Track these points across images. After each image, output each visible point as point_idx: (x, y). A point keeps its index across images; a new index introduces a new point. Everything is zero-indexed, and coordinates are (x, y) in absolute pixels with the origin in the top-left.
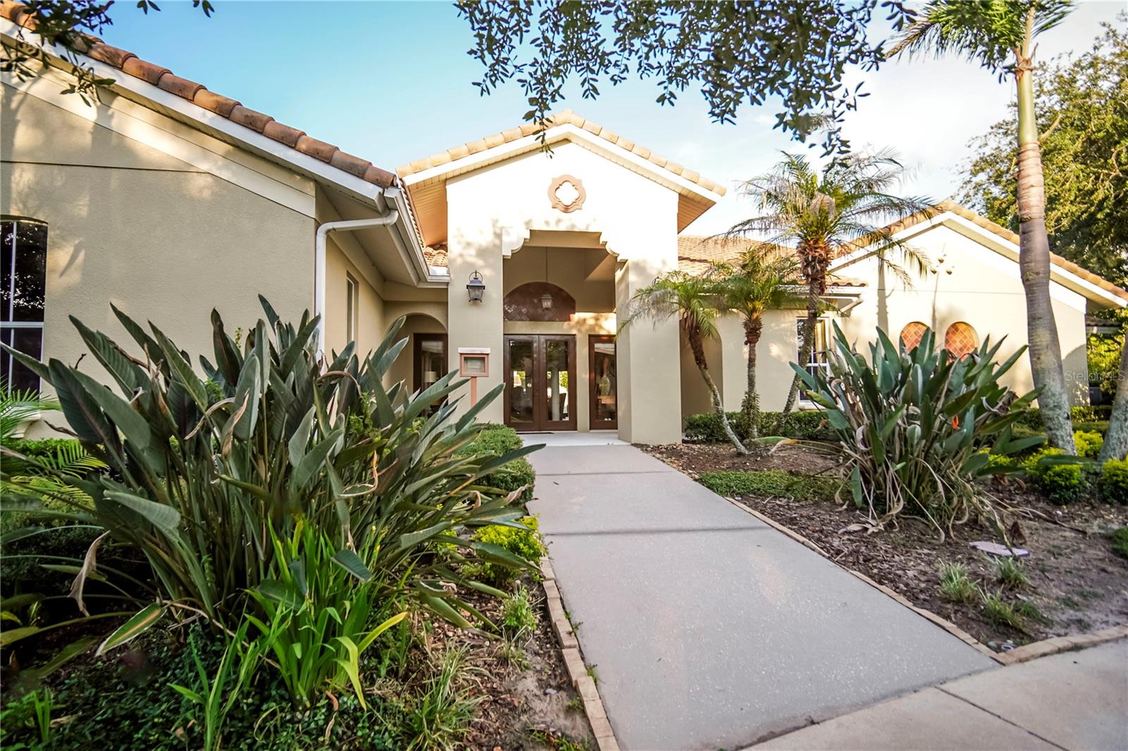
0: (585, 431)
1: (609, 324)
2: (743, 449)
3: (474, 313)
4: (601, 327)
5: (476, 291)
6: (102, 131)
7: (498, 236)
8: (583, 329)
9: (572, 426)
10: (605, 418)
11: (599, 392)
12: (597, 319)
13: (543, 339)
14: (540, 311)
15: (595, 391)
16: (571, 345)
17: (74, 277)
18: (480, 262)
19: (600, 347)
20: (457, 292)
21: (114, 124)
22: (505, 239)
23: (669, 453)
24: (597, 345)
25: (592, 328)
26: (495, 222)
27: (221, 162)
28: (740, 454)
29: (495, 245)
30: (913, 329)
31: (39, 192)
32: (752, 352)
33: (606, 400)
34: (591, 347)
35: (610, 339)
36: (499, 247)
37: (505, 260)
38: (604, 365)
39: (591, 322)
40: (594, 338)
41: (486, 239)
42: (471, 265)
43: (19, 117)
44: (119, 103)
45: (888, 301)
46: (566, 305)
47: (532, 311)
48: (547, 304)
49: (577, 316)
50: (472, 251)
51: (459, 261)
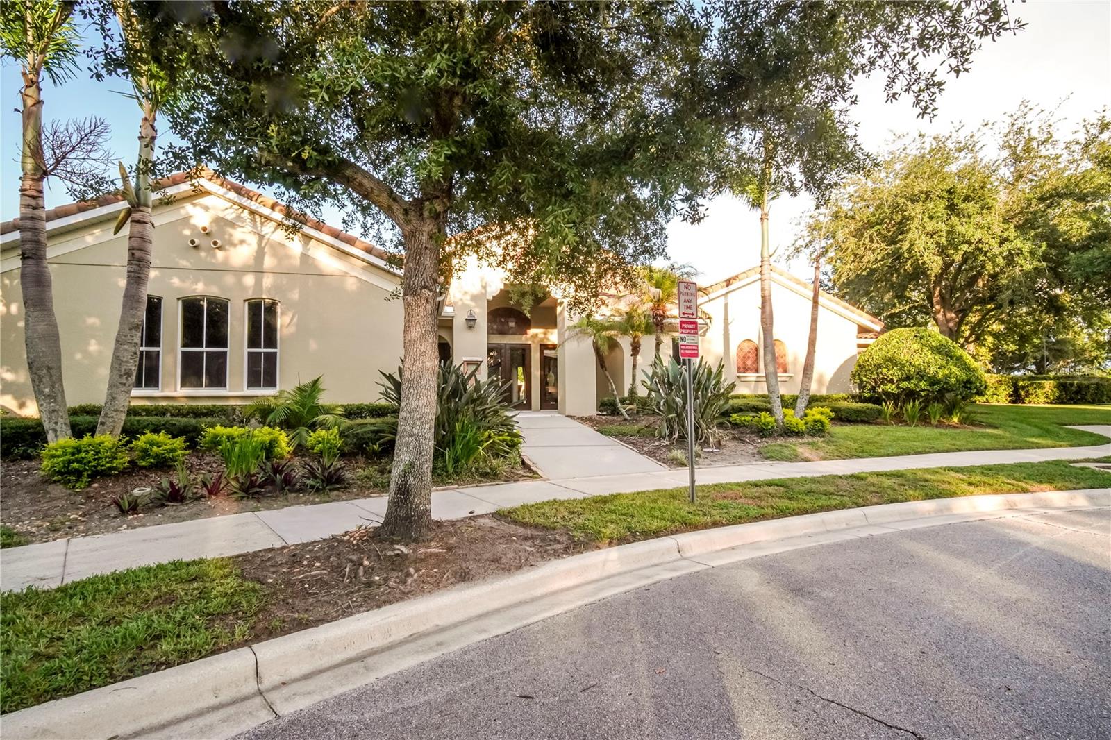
0: (537, 411)
1: (553, 337)
2: (627, 416)
3: (469, 335)
4: (548, 339)
5: (471, 322)
6: (305, 257)
7: (484, 287)
8: (536, 341)
9: (528, 407)
10: (549, 402)
11: (547, 384)
12: (545, 334)
13: (508, 347)
14: (506, 327)
15: (544, 383)
16: (527, 351)
17: (292, 329)
18: (473, 304)
19: (547, 352)
20: (459, 323)
21: (310, 253)
22: (488, 289)
23: (589, 420)
24: (545, 351)
25: (542, 339)
26: (482, 279)
27: (361, 271)
28: (625, 419)
29: (482, 294)
30: (746, 344)
31: (276, 287)
32: (635, 360)
33: (551, 389)
34: (542, 352)
35: (554, 347)
36: (485, 294)
37: (488, 301)
38: (549, 364)
39: (541, 336)
40: (543, 347)
41: (476, 289)
42: (467, 306)
43: (266, 250)
44: (313, 242)
45: (730, 326)
46: (524, 324)
47: (500, 327)
48: (512, 324)
49: (532, 331)
50: (468, 297)
51: (460, 303)
